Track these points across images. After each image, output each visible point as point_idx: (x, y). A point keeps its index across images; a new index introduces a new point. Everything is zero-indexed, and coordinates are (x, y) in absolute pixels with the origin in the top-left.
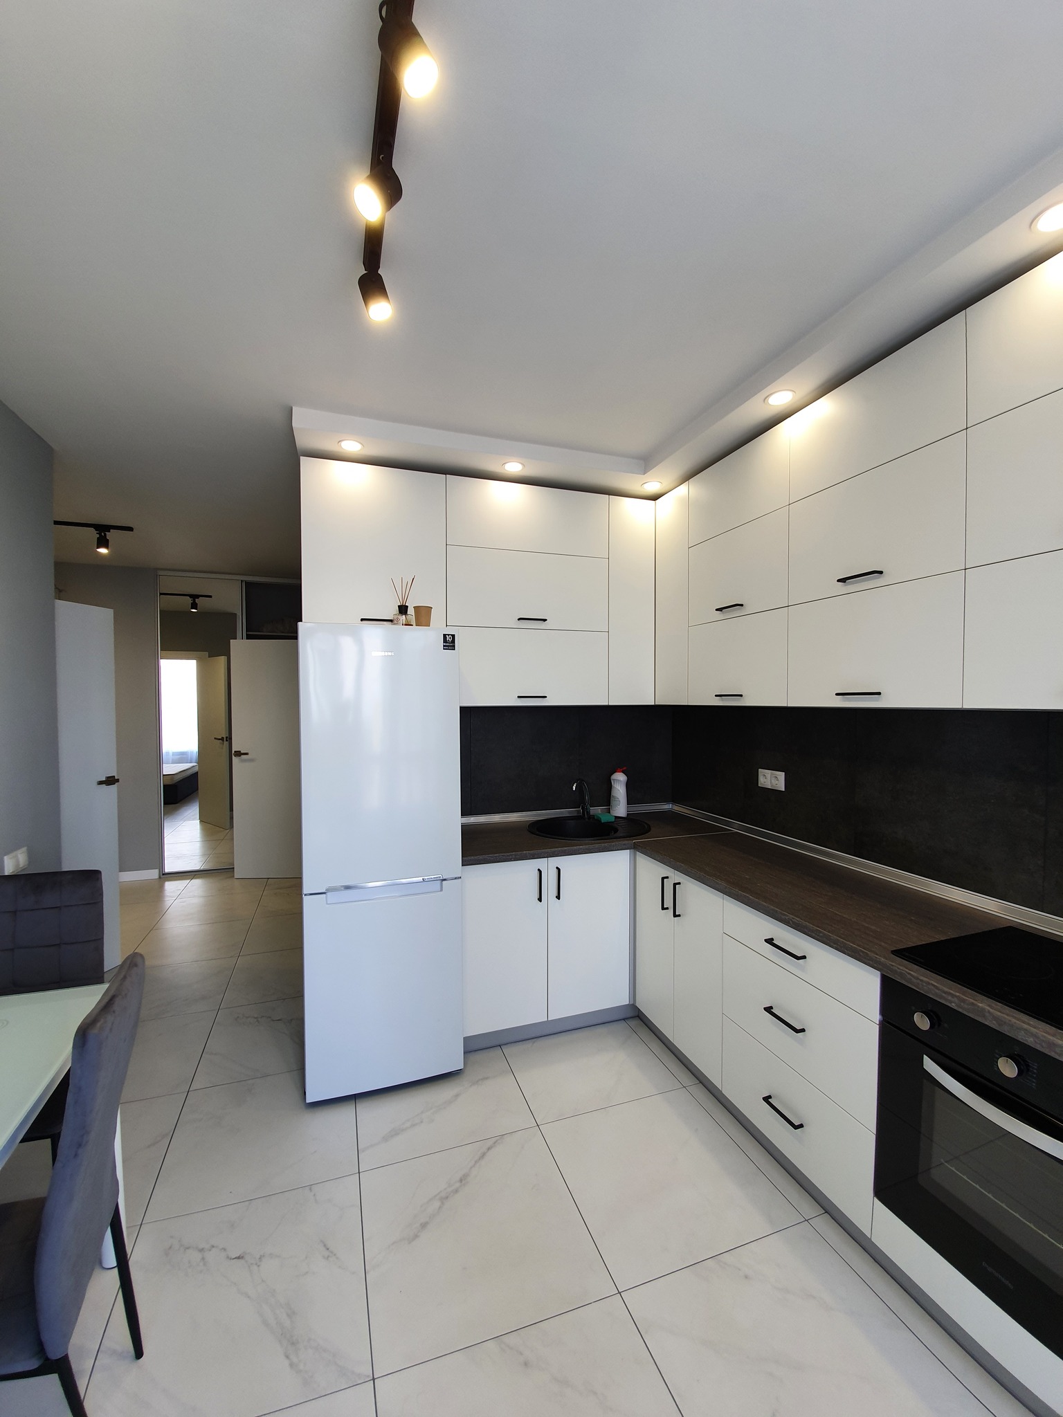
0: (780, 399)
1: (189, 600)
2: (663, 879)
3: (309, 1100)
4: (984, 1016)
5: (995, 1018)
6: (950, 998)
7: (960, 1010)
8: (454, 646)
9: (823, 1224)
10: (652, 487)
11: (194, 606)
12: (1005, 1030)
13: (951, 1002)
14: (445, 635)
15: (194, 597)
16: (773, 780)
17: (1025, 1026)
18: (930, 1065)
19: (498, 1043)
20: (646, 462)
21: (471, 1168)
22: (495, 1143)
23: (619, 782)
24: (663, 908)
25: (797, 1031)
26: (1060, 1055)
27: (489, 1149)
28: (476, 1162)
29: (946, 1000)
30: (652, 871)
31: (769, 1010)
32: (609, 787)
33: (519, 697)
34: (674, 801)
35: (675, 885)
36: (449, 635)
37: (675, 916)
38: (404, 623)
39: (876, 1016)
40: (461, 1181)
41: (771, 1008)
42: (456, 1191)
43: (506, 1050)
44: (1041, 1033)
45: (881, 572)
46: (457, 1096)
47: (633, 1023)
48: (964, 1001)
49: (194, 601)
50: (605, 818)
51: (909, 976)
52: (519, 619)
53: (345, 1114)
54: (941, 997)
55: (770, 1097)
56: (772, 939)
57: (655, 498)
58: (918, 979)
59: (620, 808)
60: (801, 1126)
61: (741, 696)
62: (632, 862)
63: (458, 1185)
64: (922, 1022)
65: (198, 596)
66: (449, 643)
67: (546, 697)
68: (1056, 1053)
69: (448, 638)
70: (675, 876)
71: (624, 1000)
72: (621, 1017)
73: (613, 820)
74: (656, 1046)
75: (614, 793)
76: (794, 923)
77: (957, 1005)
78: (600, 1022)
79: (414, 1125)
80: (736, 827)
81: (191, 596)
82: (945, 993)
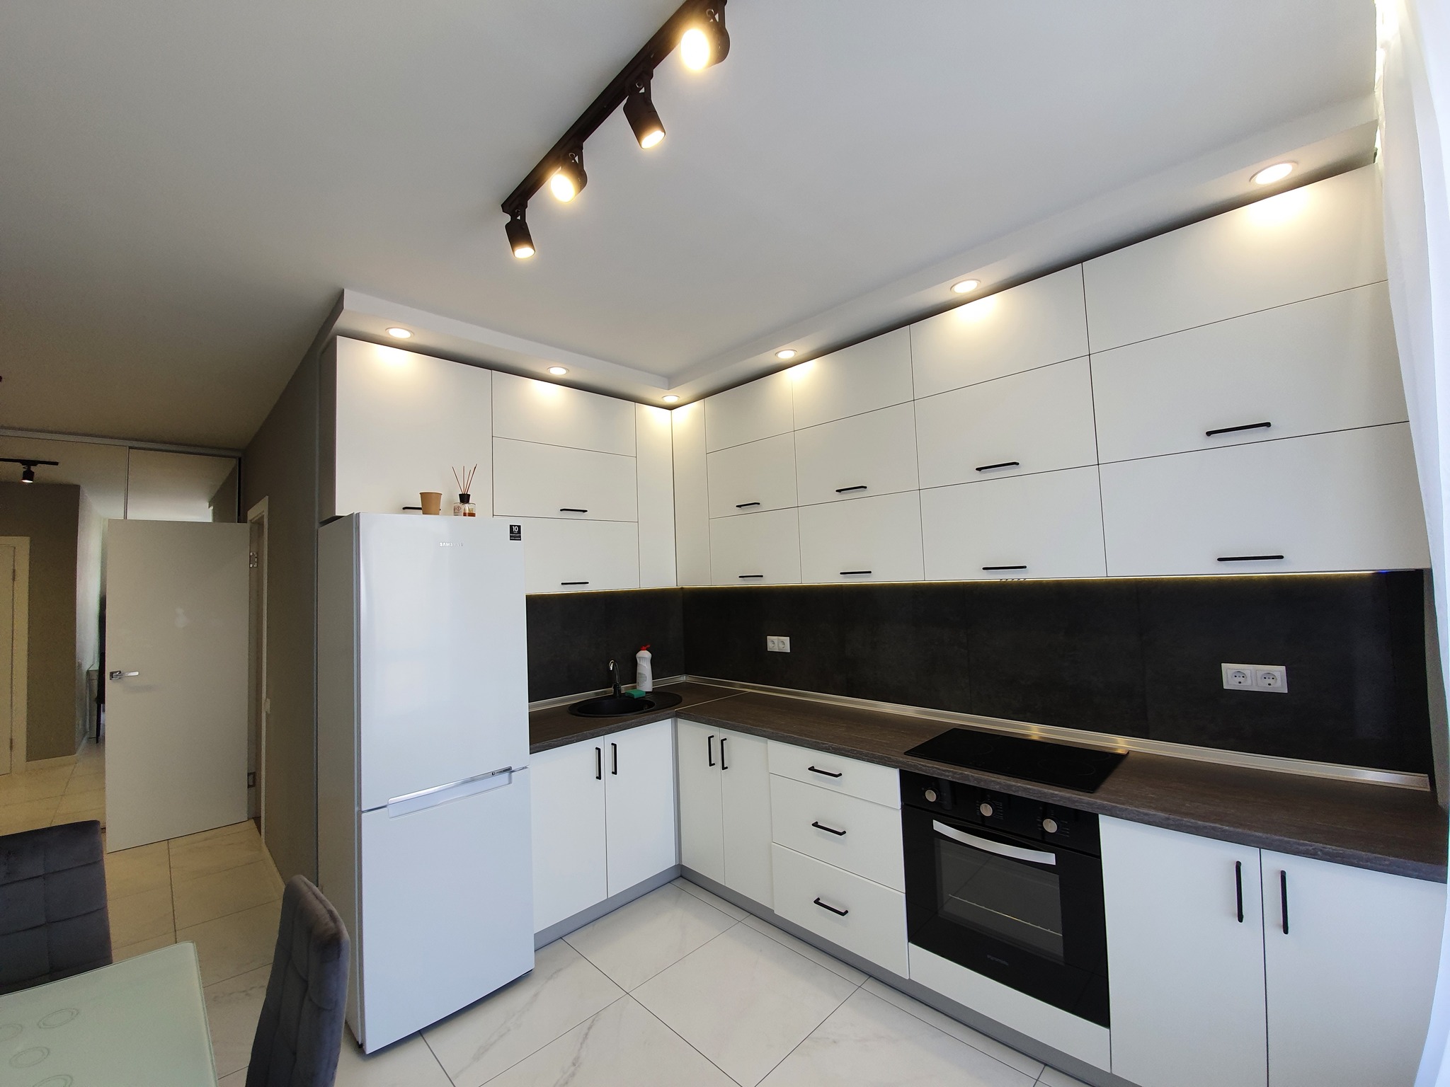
0: (786, 355)
1: (20, 468)
2: (709, 738)
3: (369, 1050)
4: (969, 780)
5: (976, 779)
6: (947, 774)
7: (954, 780)
8: (520, 537)
9: (871, 986)
10: (671, 399)
11: (28, 475)
12: (982, 785)
13: (948, 776)
14: (511, 526)
15: (29, 463)
16: (779, 644)
17: (993, 779)
18: (938, 826)
19: (557, 937)
20: (671, 380)
21: (579, 1050)
22: (593, 1022)
23: (644, 658)
24: (711, 765)
25: (840, 834)
26: (1014, 792)
27: (589, 1028)
28: (581, 1044)
29: (945, 775)
30: (695, 734)
31: (816, 825)
32: (634, 664)
33: (562, 584)
34: (687, 673)
35: (722, 741)
36: (515, 526)
37: (724, 768)
38: (467, 512)
39: (898, 804)
40: (574, 1064)
41: (817, 822)
42: (573, 1075)
43: (569, 939)
44: (1003, 781)
45: (866, 487)
46: (536, 995)
47: (679, 882)
48: (955, 773)
49: (29, 468)
50: (636, 694)
51: (920, 766)
52: (561, 510)
53: (418, 1051)
54: (942, 775)
55: (819, 899)
56: (813, 767)
57: (671, 408)
58: (926, 766)
59: (646, 683)
60: (847, 912)
61: (762, 576)
62: (674, 730)
63: (573, 1068)
64: (931, 796)
65: (35, 463)
66: (515, 533)
67: (588, 583)
68: (1012, 790)
69: (514, 528)
70: (720, 733)
71: (672, 862)
72: (668, 880)
73: (644, 695)
74: (705, 896)
75: (640, 670)
76: (833, 748)
77: (953, 778)
78: (650, 889)
79: (502, 1036)
80: (750, 688)
81: (23, 462)
82: (944, 771)
